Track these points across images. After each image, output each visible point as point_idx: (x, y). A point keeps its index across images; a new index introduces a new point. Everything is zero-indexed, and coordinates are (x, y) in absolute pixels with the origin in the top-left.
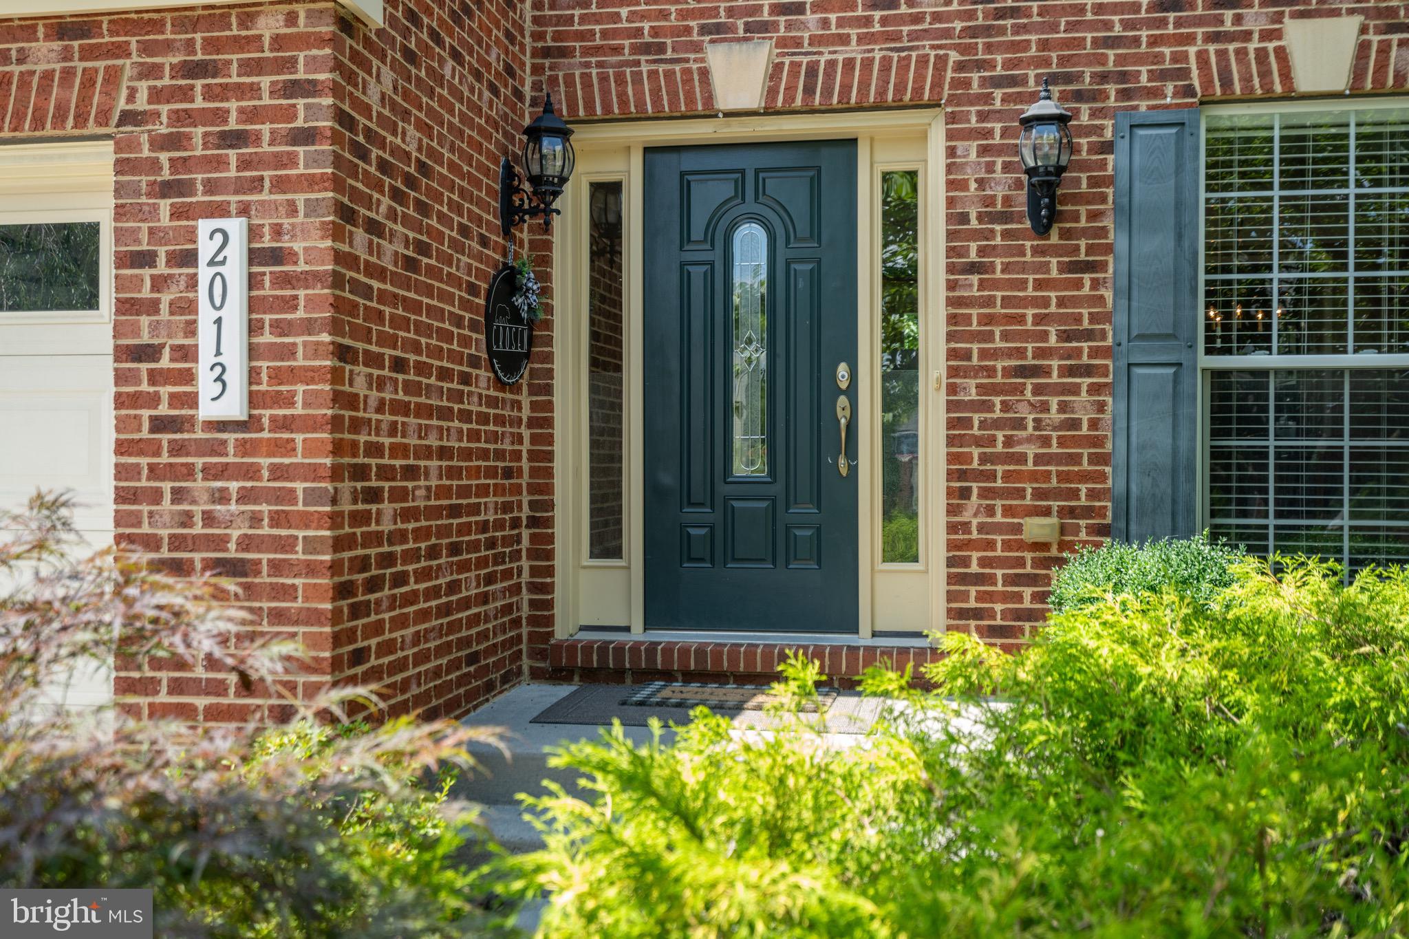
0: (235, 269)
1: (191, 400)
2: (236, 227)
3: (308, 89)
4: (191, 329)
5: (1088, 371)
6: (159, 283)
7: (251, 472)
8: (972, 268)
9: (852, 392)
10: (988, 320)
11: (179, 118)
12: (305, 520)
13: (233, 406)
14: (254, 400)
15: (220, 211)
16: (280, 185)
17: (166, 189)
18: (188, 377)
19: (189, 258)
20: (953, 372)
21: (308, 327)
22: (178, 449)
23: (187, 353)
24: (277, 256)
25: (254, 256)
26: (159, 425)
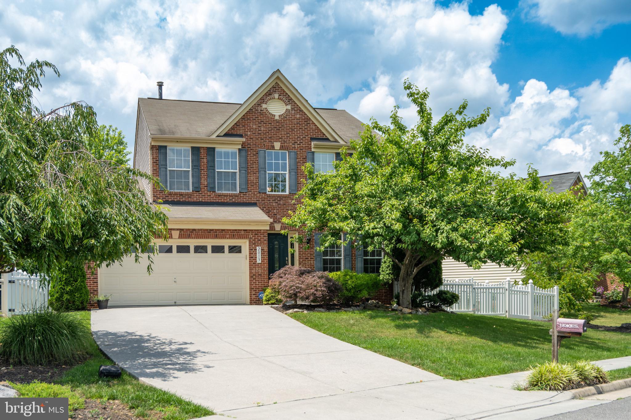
0: (260, 251)
1: (256, 261)
2: (260, 247)
3: (266, 236)
4: (256, 255)
5: (312, 258)
6: (253, 252)
7: (261, 267)
8: (301, 248)
9: (288, 260)
10: (303, 253)
11: (254, 238)
12: (266, 271)
13: (260, 262)
14: (262, 261)
15: (258, 246)
16: (263, 244)
17: (254, 244)
18: (256, 259)
19: (256, 250)
20: (299, 258)
21: (266, 255)
22: (255, 265)
23: (256, 257)
24: (263, 250)
25: (262, 250)
26: (253, 263)
